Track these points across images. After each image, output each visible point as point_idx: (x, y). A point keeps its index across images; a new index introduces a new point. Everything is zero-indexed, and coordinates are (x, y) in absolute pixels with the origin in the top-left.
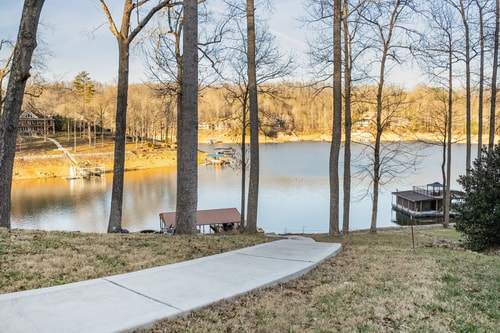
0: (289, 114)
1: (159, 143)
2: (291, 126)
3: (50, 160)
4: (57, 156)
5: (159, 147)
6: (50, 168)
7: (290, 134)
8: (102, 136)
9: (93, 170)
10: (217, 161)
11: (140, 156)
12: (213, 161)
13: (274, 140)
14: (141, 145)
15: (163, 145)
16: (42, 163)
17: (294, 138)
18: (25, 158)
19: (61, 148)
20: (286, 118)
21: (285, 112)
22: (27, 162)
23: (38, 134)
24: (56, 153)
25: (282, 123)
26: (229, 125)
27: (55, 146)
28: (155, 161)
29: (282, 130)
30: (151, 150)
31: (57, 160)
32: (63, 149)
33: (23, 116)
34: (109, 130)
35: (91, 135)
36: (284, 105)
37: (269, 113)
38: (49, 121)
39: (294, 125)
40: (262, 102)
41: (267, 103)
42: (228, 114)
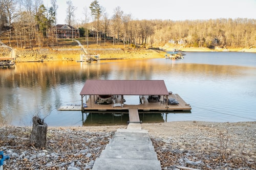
0: (223, 36)
1: (139, 45)
2: (223, 43)
3: (72, 51)
4: (77, 49)
5: (139, 47)
6: (71, 56)
7: (223, 47)
8: (105, 40)
9: (93, 57)
10: (173, 57)
11: (126, 52)
12: (171, 56)
13: (212, 51)
14: (128, 46)
15: (141, 46)
16: (67, 53)
17: (225, 50)
18: (59, 49)
19: (80, 45)
20: (221, 39)
21: (220, 34)
22: (59, 52)
23: (70, 37)
24: (77, 48)
25: (218, 42)
26: (186, 41)
27: (77, 44)
28: (134, 55)
29: (218, 45)
30: (133, 48)
31: (76, 51)
32: (81, 46)
33: (63, 28)
34: (112, 38)
35: (98, 39)
36: (220, 31)
37: (211, 35)
38: (77, 31)
39: (225, 42)
40: (207, 29)
41: (210, 30)
42: (186, 35)
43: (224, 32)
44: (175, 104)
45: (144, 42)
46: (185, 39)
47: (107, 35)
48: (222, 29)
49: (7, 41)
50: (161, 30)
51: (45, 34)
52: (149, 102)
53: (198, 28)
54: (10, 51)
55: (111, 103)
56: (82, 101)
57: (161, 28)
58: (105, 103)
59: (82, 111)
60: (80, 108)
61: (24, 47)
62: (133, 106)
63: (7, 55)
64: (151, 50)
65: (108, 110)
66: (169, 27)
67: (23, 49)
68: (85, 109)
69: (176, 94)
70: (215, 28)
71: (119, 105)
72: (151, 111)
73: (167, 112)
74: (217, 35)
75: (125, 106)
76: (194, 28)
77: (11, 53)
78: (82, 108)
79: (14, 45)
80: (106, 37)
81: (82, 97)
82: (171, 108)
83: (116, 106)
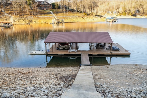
0: (142, 8)
1: (89, 14)
2: (142, 12)
3: (47, 18)
4: (50, 16)
5: (89, 15)
6: (47, 20)
7: (142, 15)
8: (68, 11)
9: (60, 21)
10: (110, 20)
11: (81, 18)
13: (135, 17)
14: (82, 14)
15: (90, 14)
16: (45, 18)
17: (143, 17)
18: (39, 17)
19: (52, 14)
20: (141, 10)
21: (141, 7)
22: (40, 18)
23: (46, 9)
24: (50, 15)
25: (139, 12)
26: (118, 12)
27: (51, 13)
28: (86, 19)
29: (138, 14)
30: (85, 16)
31: (50, 18)
32: (53, 14)
33: (42, 3)
34: (72, 9)
35: (64, 10)
36: (140, 5)
37: (134, 7)
38: (50, 5)
39: (143, 12)
40: (132, 4)
41: (134, 4)
42: (118, 8)
43: (143, 6)
44: (117, 50)
45: (92, 12)
46: (118, 10)
47: (69, 8)
48: (142, 4)
49: (8, 12)
50: (103, 5)
51: (31, 7)
52: (97, 48)
53: (126, 4)
54: (10, 17)
55: (68, 49)
56: (46, 47)
57: (102, 4)
58: (64, 49)
59: (46, 55)
60: (45, 53)
61: (18, 15)
62: (84, 52)
63: (8, 20)
64: (96, 17)
65: (65, 55)
66: (107, 3)
67: (18, 16)
68: (49, 53)
69: (117, 43)
70: (137, 3)
71: (74, 50)
72: (98, 55)
73: (111, 56)
74: (138, 7)
75: (78, 51)
76: (123, 3)
77: (10, 19)
78: (46, 52)
79: (12, 14)
80: (69, 9)
81: (46, 45)
82: (114, 53)
83: (72, 51)
